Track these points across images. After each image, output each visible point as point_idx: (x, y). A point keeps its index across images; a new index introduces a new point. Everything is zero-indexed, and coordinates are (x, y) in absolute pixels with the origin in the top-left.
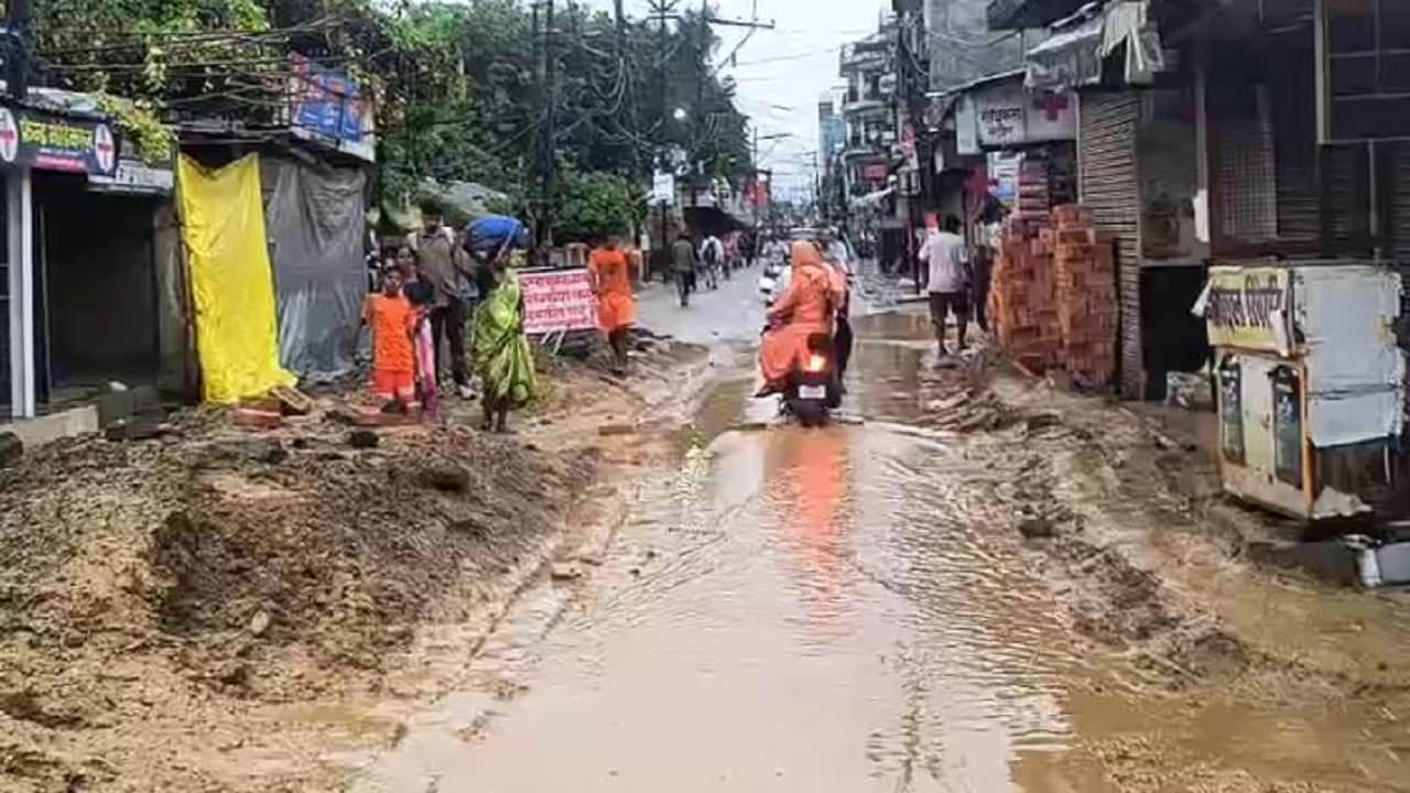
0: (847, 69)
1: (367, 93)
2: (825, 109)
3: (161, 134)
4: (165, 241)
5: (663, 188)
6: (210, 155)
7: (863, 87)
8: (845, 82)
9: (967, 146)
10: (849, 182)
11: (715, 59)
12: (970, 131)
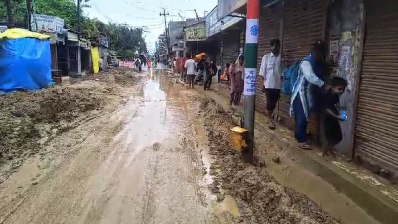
0: (159, 38)
1: (108, 40)
2: (156, 43)
3: (90, 43)
4: (90, 55)
5: (137, 52)
6: (94, 46)
7: (161, 41)
8: (159, 39)
9: (173, 51)
10: (159, 53)
11: (143, 36)
12: (174, 49)
